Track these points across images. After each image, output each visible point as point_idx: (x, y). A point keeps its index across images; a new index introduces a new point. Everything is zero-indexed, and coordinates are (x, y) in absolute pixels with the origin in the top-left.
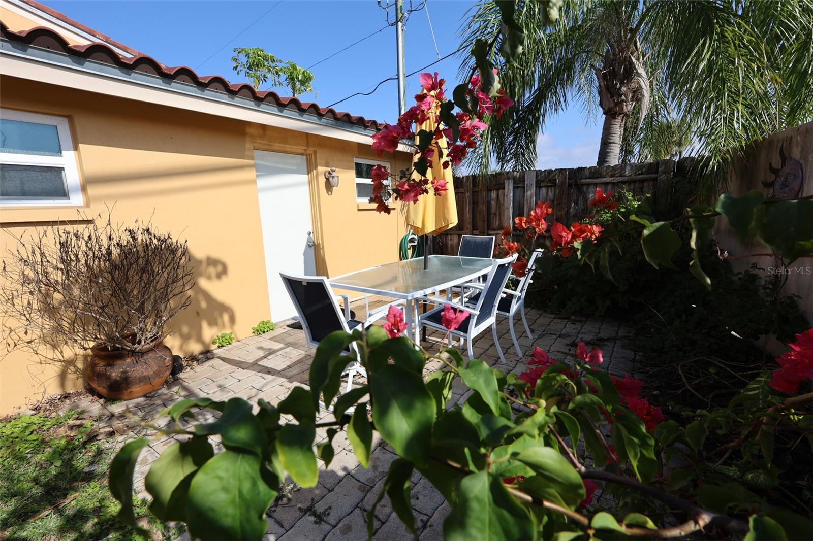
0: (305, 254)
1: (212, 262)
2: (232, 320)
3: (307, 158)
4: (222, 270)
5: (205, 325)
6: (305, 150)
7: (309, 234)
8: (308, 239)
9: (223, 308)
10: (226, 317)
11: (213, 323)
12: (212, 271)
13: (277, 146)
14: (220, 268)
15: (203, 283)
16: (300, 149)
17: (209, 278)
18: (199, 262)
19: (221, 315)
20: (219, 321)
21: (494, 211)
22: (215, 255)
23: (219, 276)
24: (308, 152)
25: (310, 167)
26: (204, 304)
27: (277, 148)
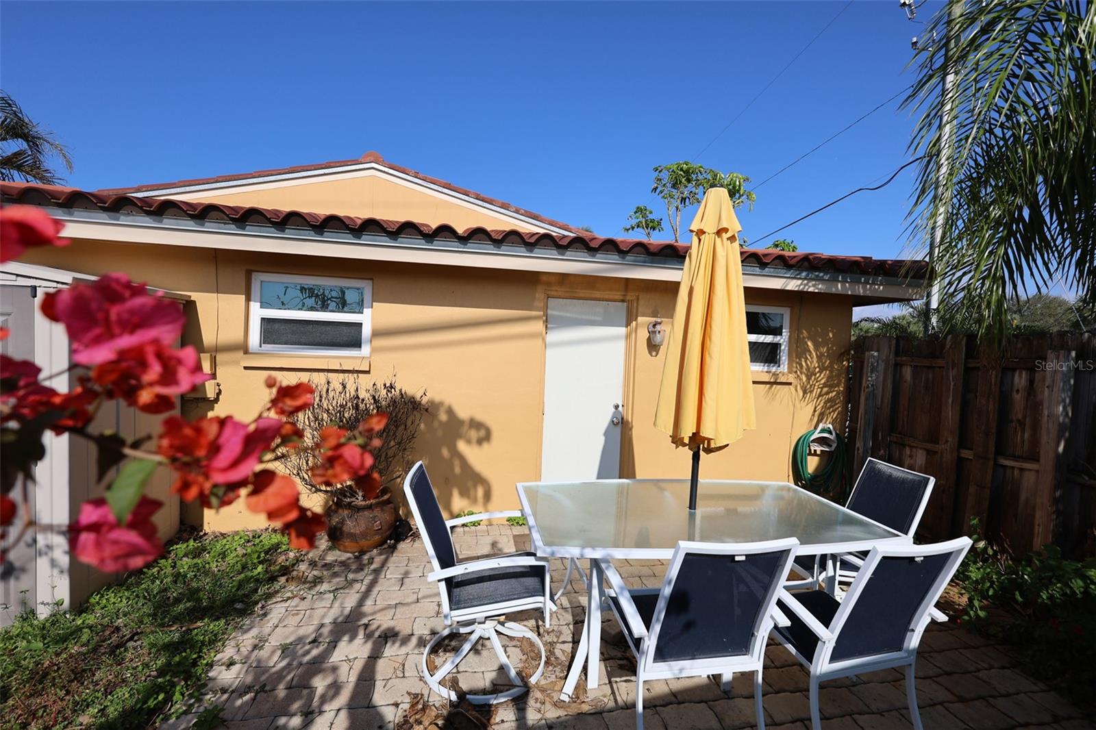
0: (606, 434)
1: (476, 425)
2: (488, 496)
3: (628, 307)
4: (485, 435)
5: (455, 493)
6: (624, 295)
7: (617, 407)
8: (614, 413)
9: (479, 479)
10: (480, 492)
11: (464, 493)
12: (473, 434)
13: (582, 293)
14: (482, 433)
15: (462, 446)
16: (618, 295)
17: (469, 442)
18: (461, 423)
19: (475, 487)
20: (472, 492)
21: (1020, 416)
22: (480, 417)
23: (480, 442)
24: (629, 298)
25: (630, 319)
26: (457, 470)
27: (581, 295)
